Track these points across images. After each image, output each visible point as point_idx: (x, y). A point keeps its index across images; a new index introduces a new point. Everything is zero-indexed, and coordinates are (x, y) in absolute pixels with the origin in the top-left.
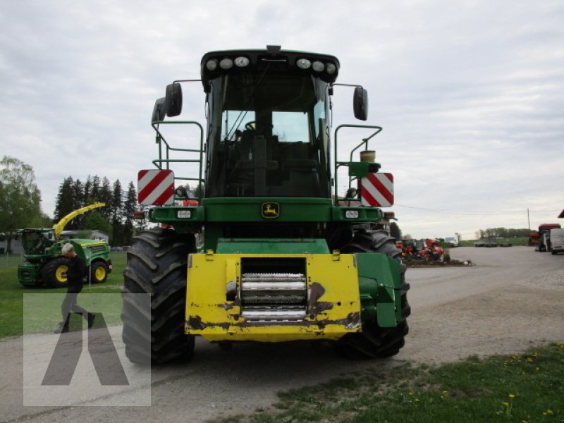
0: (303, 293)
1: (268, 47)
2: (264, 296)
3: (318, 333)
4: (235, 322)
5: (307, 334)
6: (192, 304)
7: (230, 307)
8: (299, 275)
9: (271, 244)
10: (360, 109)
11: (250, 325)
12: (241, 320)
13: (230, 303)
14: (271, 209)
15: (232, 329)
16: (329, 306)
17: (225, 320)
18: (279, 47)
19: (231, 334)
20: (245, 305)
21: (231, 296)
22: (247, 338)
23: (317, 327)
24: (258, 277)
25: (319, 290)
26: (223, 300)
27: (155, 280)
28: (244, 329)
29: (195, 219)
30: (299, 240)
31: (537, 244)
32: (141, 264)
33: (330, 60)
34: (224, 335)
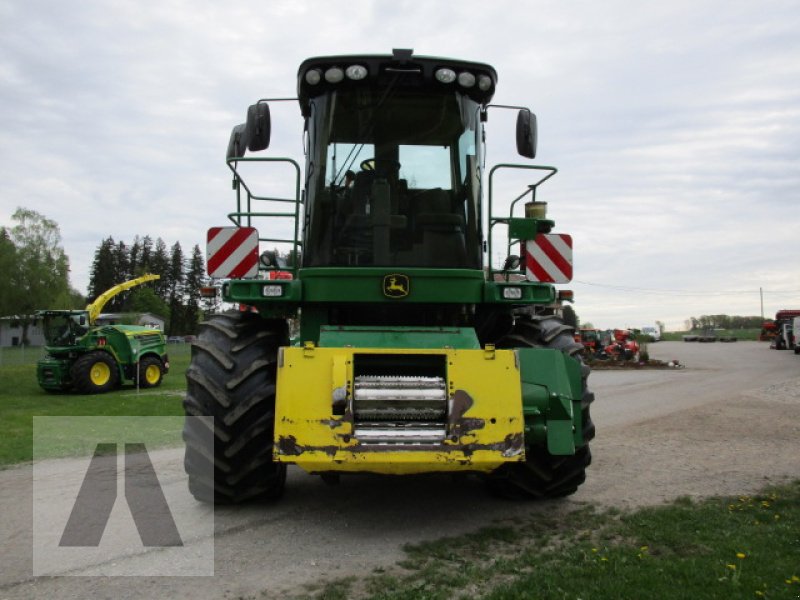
0: (442, 404)
1: (395, 51)
2: (386, 408)
3: (463, 463)
4: (345, 445)
5: (446, 464)
6: (284, 420)
7: (337, 424)
8: (436, 380)
9: (397, 334)
10: (526, 141)
11: (366, 450)
12: (353, 442)
13: (337, 417)
14: (396, 284)
15: (340, 455)
16: (479, 424)
17: (331, 442)
18: (410, 51)
19: (339, 462)
20: (359, 421)
21: (339, 408)
22: (361, 468)
23: (461, 453)
24: (378, 381)
25: (464, 400)
26: (328, 413)
27: (231, 384)
28: (357, 455)
29: (288, 297)
30: (437, 329)
31: (774, 338)
32: (211, 362)
33: (484, 71)
34: (326, 463)
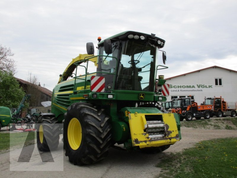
0: (163, 128)
1: (152, 34)
2: (153, 129)
3: (170, 142)
4: (148, 140)
5: (167, 143)
6: (134, 134)
7: (145, 134)
9: (144, 110)
12: (149, 139)
13: (145, 133)
14: (142, 96)
15: (148, 143)
16: (170, 132)
17: (145, 139)
18: (155, 35)
19: (148, 145)
20: (150, 133)
21: (145, 130)
22: (152, 146)
23: (169, 140)
24: (149, 122)
25: (167, 126)
26: (143, 132)
27: (102, 125)
28: (151, 142)
30: (150, 108)
34: (145, 145)
